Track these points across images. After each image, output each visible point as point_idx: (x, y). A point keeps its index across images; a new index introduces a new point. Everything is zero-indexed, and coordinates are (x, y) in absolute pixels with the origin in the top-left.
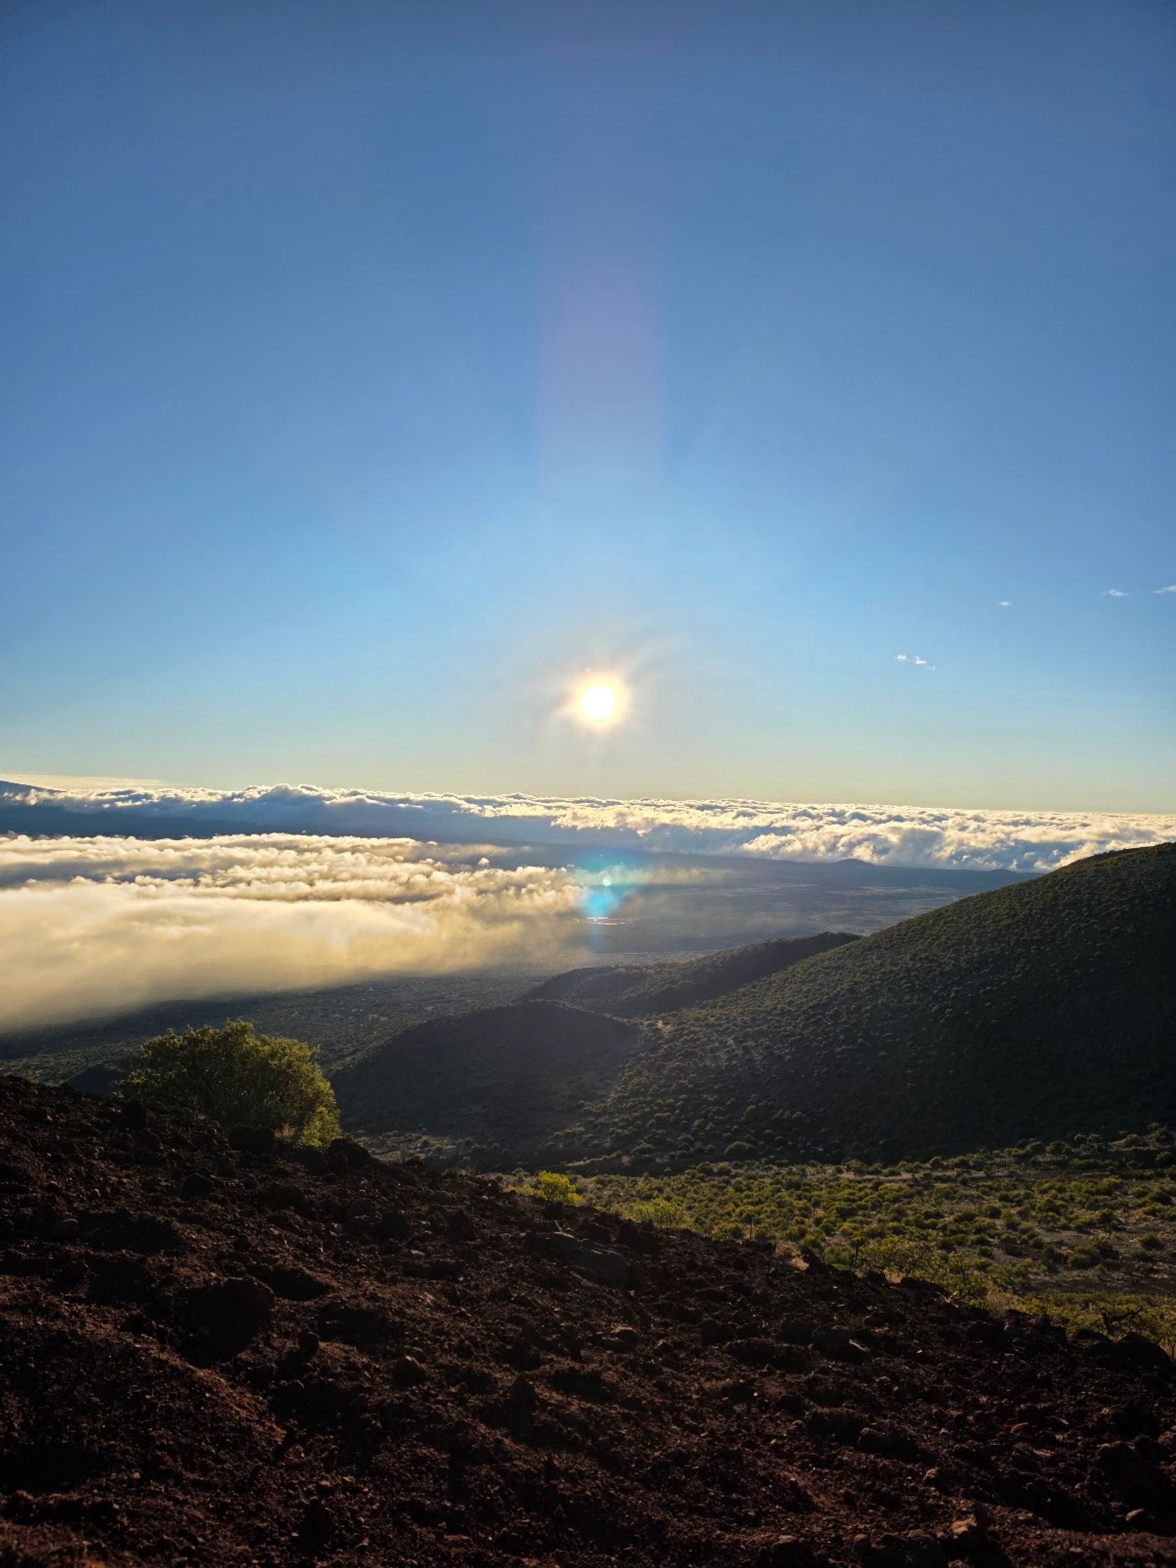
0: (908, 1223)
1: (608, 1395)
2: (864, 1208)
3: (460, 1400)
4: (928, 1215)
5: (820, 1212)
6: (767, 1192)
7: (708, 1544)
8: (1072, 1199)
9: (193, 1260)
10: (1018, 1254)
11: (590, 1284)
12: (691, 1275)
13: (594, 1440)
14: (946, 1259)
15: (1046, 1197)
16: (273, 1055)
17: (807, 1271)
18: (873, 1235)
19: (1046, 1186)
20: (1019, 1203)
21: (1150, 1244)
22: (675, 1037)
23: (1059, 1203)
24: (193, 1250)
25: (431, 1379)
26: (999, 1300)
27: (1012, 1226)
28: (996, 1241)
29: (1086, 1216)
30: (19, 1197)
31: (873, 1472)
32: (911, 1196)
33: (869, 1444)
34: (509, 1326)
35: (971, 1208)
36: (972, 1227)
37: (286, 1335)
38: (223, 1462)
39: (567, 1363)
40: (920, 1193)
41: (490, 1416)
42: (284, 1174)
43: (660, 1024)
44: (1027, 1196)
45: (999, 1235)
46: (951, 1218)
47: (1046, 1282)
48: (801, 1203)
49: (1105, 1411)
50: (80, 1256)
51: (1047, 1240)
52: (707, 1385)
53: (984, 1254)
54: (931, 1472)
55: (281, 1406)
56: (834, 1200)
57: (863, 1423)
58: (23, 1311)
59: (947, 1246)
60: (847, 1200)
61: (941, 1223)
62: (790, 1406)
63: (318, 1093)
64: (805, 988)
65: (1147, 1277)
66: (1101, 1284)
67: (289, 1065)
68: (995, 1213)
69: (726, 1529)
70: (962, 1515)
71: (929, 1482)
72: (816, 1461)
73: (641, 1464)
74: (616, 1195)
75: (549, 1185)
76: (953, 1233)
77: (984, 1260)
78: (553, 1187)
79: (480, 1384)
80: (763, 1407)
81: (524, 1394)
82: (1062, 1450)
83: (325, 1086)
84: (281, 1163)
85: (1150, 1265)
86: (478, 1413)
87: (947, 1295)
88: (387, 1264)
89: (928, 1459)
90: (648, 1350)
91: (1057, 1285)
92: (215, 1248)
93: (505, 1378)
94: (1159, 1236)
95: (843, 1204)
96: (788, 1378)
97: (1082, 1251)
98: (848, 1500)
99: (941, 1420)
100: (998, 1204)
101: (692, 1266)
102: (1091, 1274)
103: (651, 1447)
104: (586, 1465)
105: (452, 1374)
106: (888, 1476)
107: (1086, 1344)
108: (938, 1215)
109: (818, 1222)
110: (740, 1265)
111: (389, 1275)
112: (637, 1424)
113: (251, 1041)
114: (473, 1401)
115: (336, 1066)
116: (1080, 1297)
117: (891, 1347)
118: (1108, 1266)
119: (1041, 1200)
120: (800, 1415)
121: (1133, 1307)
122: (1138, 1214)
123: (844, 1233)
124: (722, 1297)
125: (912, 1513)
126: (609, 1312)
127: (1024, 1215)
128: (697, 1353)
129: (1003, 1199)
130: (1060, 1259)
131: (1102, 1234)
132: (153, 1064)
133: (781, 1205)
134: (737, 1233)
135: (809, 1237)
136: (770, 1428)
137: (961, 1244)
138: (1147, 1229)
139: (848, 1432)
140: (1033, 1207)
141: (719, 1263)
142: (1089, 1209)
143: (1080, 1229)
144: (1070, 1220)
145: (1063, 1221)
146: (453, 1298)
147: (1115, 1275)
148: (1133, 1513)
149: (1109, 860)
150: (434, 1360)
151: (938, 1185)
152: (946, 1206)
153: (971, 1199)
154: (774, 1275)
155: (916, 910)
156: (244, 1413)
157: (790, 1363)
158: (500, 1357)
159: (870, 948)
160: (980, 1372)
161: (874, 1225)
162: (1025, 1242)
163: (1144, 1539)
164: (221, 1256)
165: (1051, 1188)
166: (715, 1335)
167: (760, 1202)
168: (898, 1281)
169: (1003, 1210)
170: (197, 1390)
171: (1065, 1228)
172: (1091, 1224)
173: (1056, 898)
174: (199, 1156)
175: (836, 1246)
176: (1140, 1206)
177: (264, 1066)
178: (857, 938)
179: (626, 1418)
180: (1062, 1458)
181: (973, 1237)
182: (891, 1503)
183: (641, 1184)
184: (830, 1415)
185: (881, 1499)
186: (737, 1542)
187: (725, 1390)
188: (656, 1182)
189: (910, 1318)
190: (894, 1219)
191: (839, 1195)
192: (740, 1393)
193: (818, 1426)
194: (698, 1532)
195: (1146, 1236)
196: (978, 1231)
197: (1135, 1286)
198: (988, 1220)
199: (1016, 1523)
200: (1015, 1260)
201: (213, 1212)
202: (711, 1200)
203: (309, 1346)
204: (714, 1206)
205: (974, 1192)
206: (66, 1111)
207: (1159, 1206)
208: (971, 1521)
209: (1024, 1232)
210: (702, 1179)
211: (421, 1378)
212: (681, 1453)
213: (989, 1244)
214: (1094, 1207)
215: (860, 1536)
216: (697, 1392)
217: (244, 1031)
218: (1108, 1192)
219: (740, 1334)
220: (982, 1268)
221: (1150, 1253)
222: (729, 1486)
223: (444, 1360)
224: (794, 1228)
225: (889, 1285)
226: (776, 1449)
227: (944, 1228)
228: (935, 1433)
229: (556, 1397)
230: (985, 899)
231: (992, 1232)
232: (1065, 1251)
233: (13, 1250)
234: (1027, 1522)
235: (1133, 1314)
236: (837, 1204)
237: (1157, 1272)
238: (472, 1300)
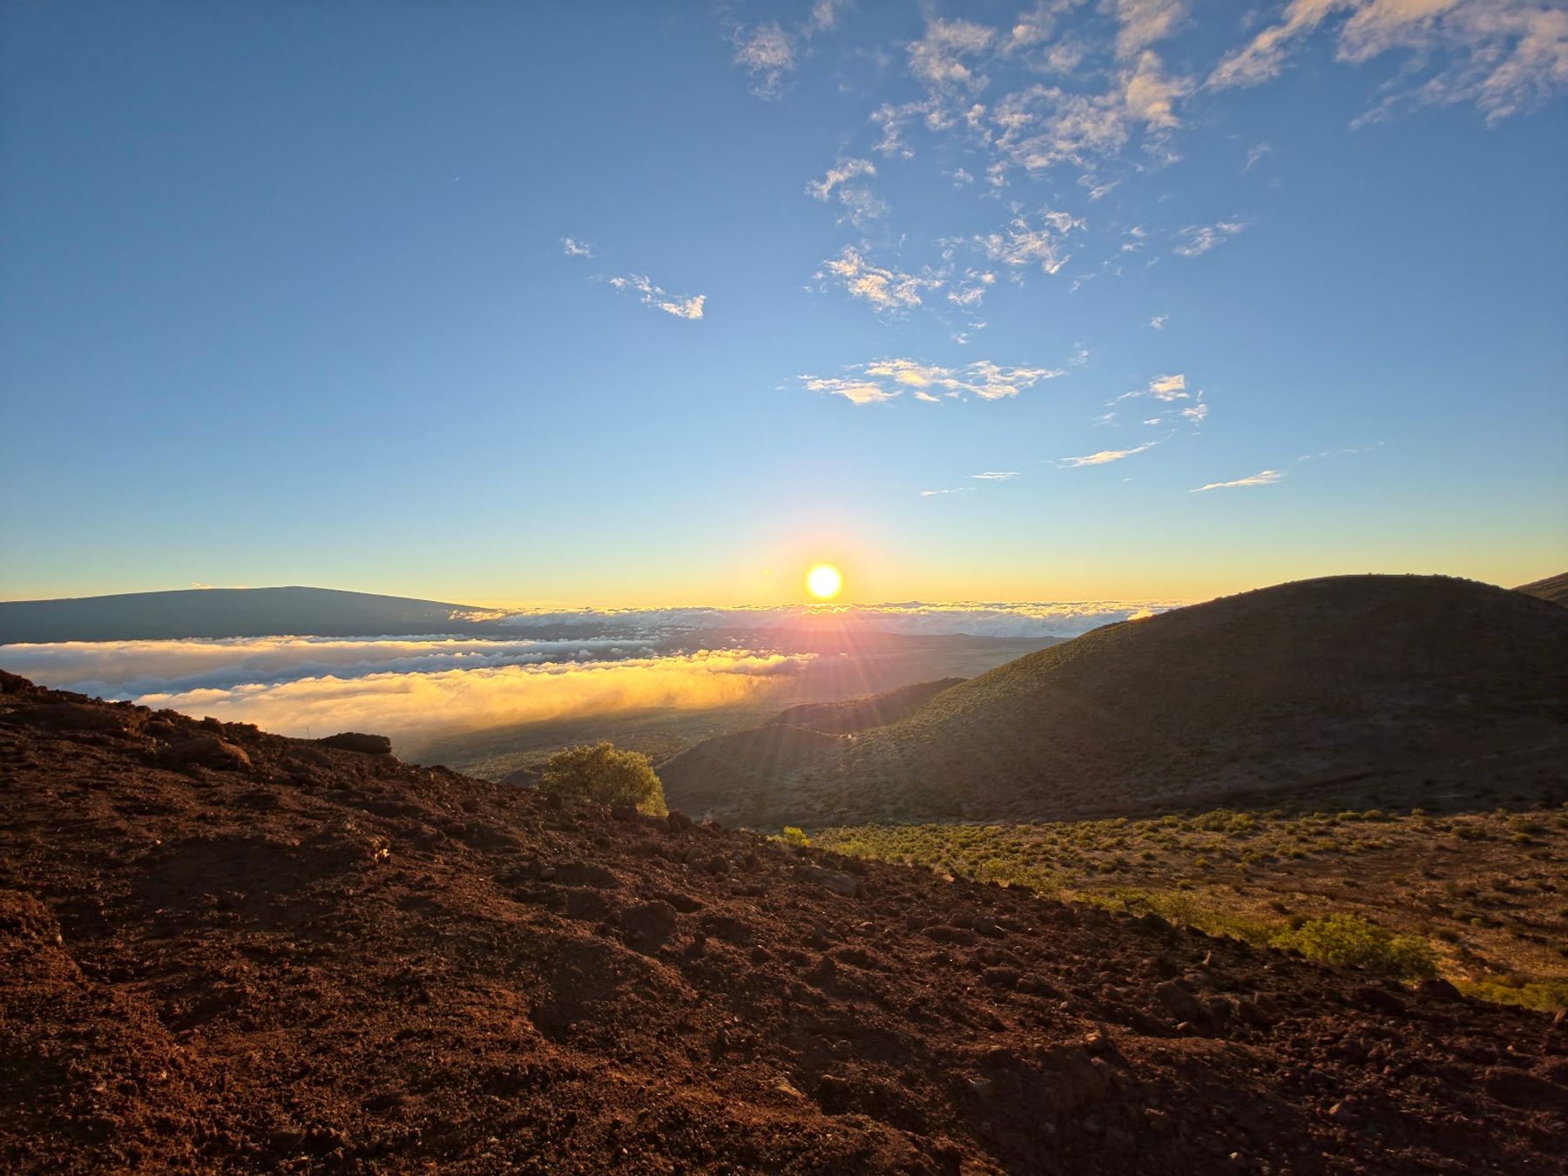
0: (1002, 850)
1: (873, 964)
2: (976, 842)
3: (793, 972)
4: (1014, 845)
5: (949, 845)
6: (917, 834)
7: (950, 1052)
8: (1100, 831)
9: (623, 890)
10: (1069, 866)
11: (836, 896)
12: (889, 888)
13: (874, 992)
14: (1026, 871)
15: (1084, 831)
16: (625, 763)
17: (954, 882)
18: (981, 857)
19: (1084, 824)
20: (1068, 836)
21: (1148, 857)
22: (860, 742)
23: (1092, 834)
24: (623, 885)
25: (773, 959)
26: (1068, 896)
27: (1064, 849)
28: (1055, 859)
29: (1108, 841)
30: (516, 855)
31: (1032, 1005)
32: (1003, 833)
33: (1023, 989)
34: (801, 924)
35: (1040, 839)
36: (1041, 850)
37: (685, 934)
38: (667, 1011)
39: (844, 946)
40: (1008, 831)
41: (812, 979)
42: (645, 834)
43: (850, 736)
44: (1072, 831)
45: (1057, 855)
46: (1028, 846)
47: (1085, 882)
48: (938, 840)
49: (1145, 961)
50: (562, 891)
51: (1086, 857)
52: (921, 956)
53: (1048, 866)
54: (1064, 1004)
55: (691, 975)
56: (958, 837)
57: (1019, 976)
58: (541, 925)
59: (1027, 863)
60: (965, 837)
61: (1022, 849)
62: (974, 967)
63: (652, 784)
64: (936, 711)
65: (1147, 877)
66: (1119, 882)
67: (635, 767)
68: (1054, 842)
69: (959, 1043)
70: (1091, 1030)
71: (1064, 1010)
72: (997, 1000)
73: (903, 1006)
74: (827, 839)
75: (791, 835)
76: (1029, 854)
77: (1048, 870)
78: (793, 835)
79: (801, 960)
80: (957, 968)
81: (828, 967)
82: (1132, 987)
83: (656, 779)
84: (643, 828)
85: (1147, 870)
86: (804, 978)
87: (1036, 894)
88: (721, 888)
89: (1061, 997)
90: (879, 935)
91: (1093, 884)
92: (634, 883)
93: (816, 957)
94: (1152, 852)
95: (963, 840)
96: (965, 949)
97: (1107, 863)
98: (1021, 1023)
99: (1057, 971)
100: (1055, 836)
101: (888, 883)
102: (1113, 876)
103: (906, 995)
104: (871, 1007)
105: (785, 956)
106: (1042, 1009)
107: (1121, 920)
108: (1020, 844)
109: (948, 851)
110: (915, 881)
111: (726, 895)
112: (895, 982)
113: (612, 753)
114: (800, 971)
115: (658, 767)
116: (1107, 890)
117: (1015, 928)
118: (1123, 871)
119: (1081, 833)
120: (981, 973)
121: (1142, 896)
122: (1139, 839)
123: (964, 857)
124: (910, 901)
125: (1060, 1029)
126: (850, 913)
127: (1071, 842)
128: (906, 935)
129: (1059, 833)
130: (1094, 868)
131: (1118, 852)
132: (556, 770)
133: (925, 842)
134: (900, 859)
135: (943, 860)
136: (963, 981)
137: (1034, 861)
138: (1144, 848)
139: (1009, 982)
140: (1076, 837)
141: (903, 879)
142: (1110, 837)
143: (1105, 849)
144: (1099, 844)
145: (1095, 845)
146: (764, 908)
147: (1127, 876)
148: (1182, 1024)
149: (1112, 628)
150: (772, 947)
151: (1019, 826)
152: (1024, 839)
153: (1040, 834)
154: (935, 885)
155: (998, 663)
156: (673, 981)
157: (964, 941)
158: (806, 943)
159: (973, 686)
160: (1067, 941)
161: (982, 852)
162: (1072, 858)
163: (1197, 1041)
164: (637, 887)
165: (1086, 826)
166: (915, 926)
167: (913, 840)
168: (1006, 886)
169: (1059, 840)
170: (646, 968)
171: (1096, 849)
172: (1111, 846)
173: (1082, 652)
174: (596, 824)
175: (961, 865)
176: (1140, 834)
177: (620, 770)
178: (966, 680)
179: (888, 978)
180: (1133, 992)
181: (1041, 857)
182: (1047, 1025)
183: (842, 832)
184: (998, 971)
185: (1039, 1022)
186: (967, 1050)
187: (932, 960)
188: (851, 831)
189: (1018, 908)
190: (995, 848)
191: (960, 835)
192: (942, 960)
193: (991, 979)
194: (943, 1045)
195: (1145, 852)
196: (1044, 853)
197: (1140, 883)
198: (1050, 846)
199: (1123, 1034)
200: (1067, 869)
201: (623, 860)
202: (884, 840)
203: (700, 940)
204: (886, 843)
205: (1041, 830)
206: (515, 800)
207: (1152, 834)
208: (1097, 1032)
209: (1072, 852)
210: (878, 828)
211: (768, 958)
212: (924, 999)
213: (1052, 861)
214: (1112, 836)
215: (1037, 1045)
216: (916, 960)
217: (607, 748)
218: (1121, 827)
219: (930, 924)
220: (1047, 875)
221: (1147, 862)
222: (956, 1017)
223: (777, 946)
224: (934, 855)
225: (1002, 889)
226: (971, 993)
227: (1024, 852)
228: (1056, 979)
229: (847, 967)
230: (1040, 655)
231: (1053, 853)
232: (1096, 863)
233: (521, 888)
234: (1129, 1033)
235: (1143, 900)
236: (959, 840)
237: (1152, 873)
238: (775, 909)
